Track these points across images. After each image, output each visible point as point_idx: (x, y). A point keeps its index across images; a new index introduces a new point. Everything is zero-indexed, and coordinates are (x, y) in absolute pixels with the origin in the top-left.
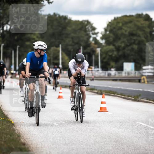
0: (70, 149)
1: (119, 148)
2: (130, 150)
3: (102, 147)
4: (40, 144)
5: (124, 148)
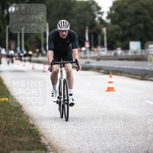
0: (79, 129)
1: (128, 127)
2: (139, 128)
4: (48, 125)
5: (133, 127)
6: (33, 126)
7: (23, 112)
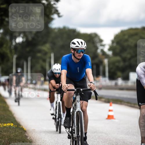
7: (26, 137)
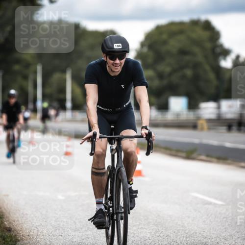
0: (84, 237)
1: (162, 235)
2: (178, 237)
3: (134, 234)
4: (34, 230)
5: (169, 234)
6: (9, 230)
